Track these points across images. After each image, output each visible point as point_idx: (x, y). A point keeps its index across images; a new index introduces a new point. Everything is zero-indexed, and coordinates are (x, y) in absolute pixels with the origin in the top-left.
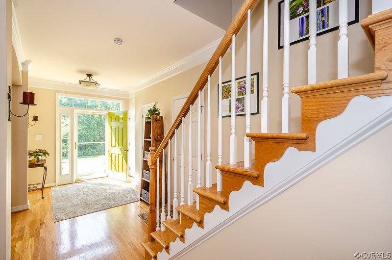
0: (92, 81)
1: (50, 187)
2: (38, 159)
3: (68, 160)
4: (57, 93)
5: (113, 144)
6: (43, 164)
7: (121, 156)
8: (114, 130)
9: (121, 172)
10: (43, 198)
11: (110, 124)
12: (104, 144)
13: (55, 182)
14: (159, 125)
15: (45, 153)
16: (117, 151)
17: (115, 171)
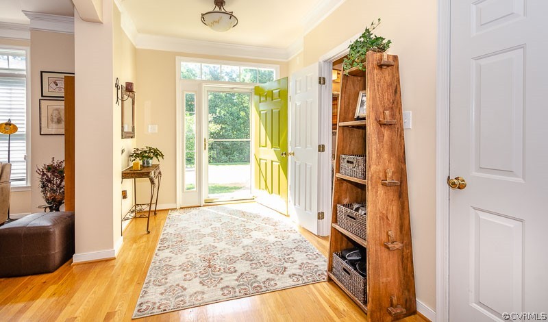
0: (223, 10)
1: (169, 210)
2: (148, 163)
3: (194, 167)
4: (177, 57)
5: (263, 143)
6: (149, 173)
7: (276, 164)
8: (263, 117)
9: (275, 196)
10: (149, 232)
11: (257, 108)
12: (249, 142)
13: (176, 203)
14: (388, 79)
15: (157, 153)
16: (269, 154)
17: (267, 192)
